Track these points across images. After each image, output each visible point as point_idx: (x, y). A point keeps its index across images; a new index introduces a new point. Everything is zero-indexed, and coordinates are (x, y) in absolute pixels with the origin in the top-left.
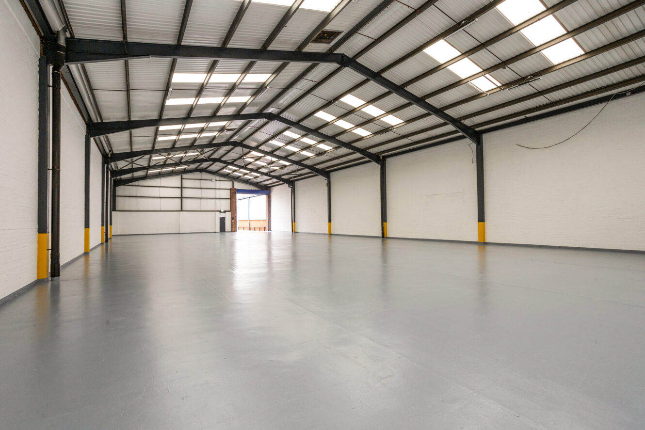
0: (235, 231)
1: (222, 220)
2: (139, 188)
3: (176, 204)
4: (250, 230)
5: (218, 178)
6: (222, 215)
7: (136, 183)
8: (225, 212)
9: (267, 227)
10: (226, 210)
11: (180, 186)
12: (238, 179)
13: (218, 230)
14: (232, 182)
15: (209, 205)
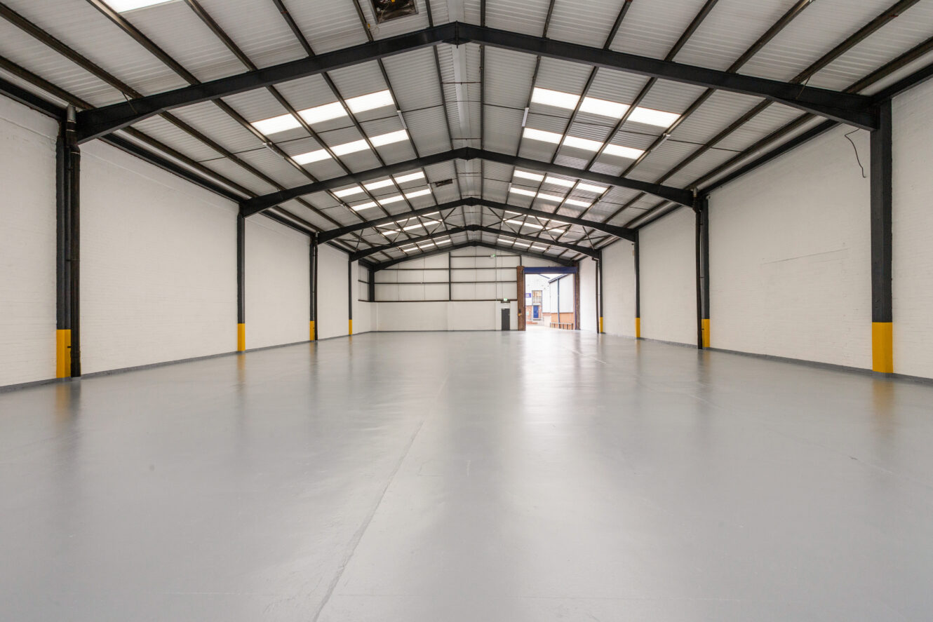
0: (523, 329)
1: (506, 314)
2: (400, 272)
3: (442, 291)
4: (560, 327)
5: (498, 253)
6: (505, 306)
7: (395, 266)
8: (509, 301)
9: (574, 323)
10: (509, 298)
11: (448, 267)
12: (527, 252)
13: (499, 326)
14: (519, 257)
15: (487, 291)
